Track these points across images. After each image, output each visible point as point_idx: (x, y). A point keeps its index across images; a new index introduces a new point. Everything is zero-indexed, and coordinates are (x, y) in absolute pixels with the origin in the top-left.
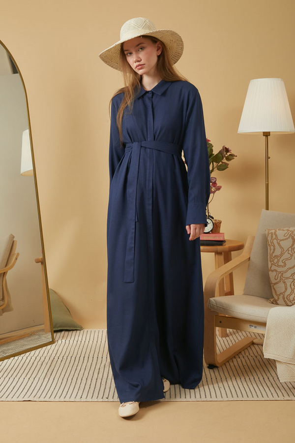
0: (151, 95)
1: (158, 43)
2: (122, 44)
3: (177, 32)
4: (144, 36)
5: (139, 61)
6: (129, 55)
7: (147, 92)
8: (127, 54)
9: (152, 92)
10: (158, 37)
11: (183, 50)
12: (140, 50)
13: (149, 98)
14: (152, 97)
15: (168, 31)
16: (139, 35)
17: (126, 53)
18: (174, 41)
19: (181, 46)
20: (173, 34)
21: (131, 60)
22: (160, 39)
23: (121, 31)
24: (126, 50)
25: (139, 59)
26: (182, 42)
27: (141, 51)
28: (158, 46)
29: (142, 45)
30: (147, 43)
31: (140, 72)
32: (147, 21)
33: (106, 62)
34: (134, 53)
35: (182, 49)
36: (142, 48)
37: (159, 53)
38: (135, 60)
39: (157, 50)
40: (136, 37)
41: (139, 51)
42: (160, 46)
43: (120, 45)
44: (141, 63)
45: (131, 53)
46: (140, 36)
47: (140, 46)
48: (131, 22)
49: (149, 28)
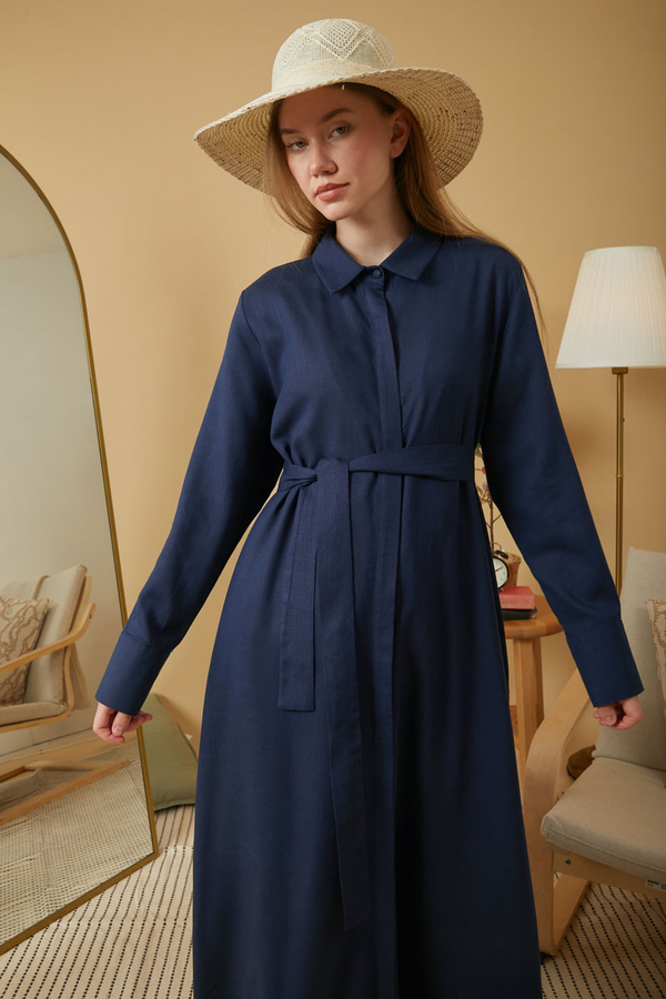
0: (380, 281)
1: (398, 114)
2: (278, 107)
3: (470, 83)
4: (353, 87)
5: (327, 173)
6: (296, 147)
7: (367, 272)
8: (291, 146)
9: (386, 272)
10: (401, 92)
11: (475, 147)
12: (336, 134)
13: (375, 292)
14: (385, 288)
15: (438, 77)
16: (336, 79)
17: (286, 138)
18: (452, 111)
19: (470, 134)
20: (457, 87)
21: (303, 165)
22: (405, 101)
23: (276, 61)
24: (289, 132)
25: (330, 167)
26: (480, 118)
27: (337, 139)
28: (396, 127)
29: (345, 117)
30: (361, 111)
31: (329, 211)
32: (370, 33)
33: (221, 161)
34: (313, 141)
35: (473, 143)
36: (344, 130)
37: (399, 149)
38: (314, 166)
39: (393, 141)
40: (325, 87)
41: (330, 136)
42: (402, 124)
43: (268, 110)
44: (335, 180)
45: (303, 144)
46: (338, 85)
47: (336, 118)
48: (314, 32)
49: (372, 56)
